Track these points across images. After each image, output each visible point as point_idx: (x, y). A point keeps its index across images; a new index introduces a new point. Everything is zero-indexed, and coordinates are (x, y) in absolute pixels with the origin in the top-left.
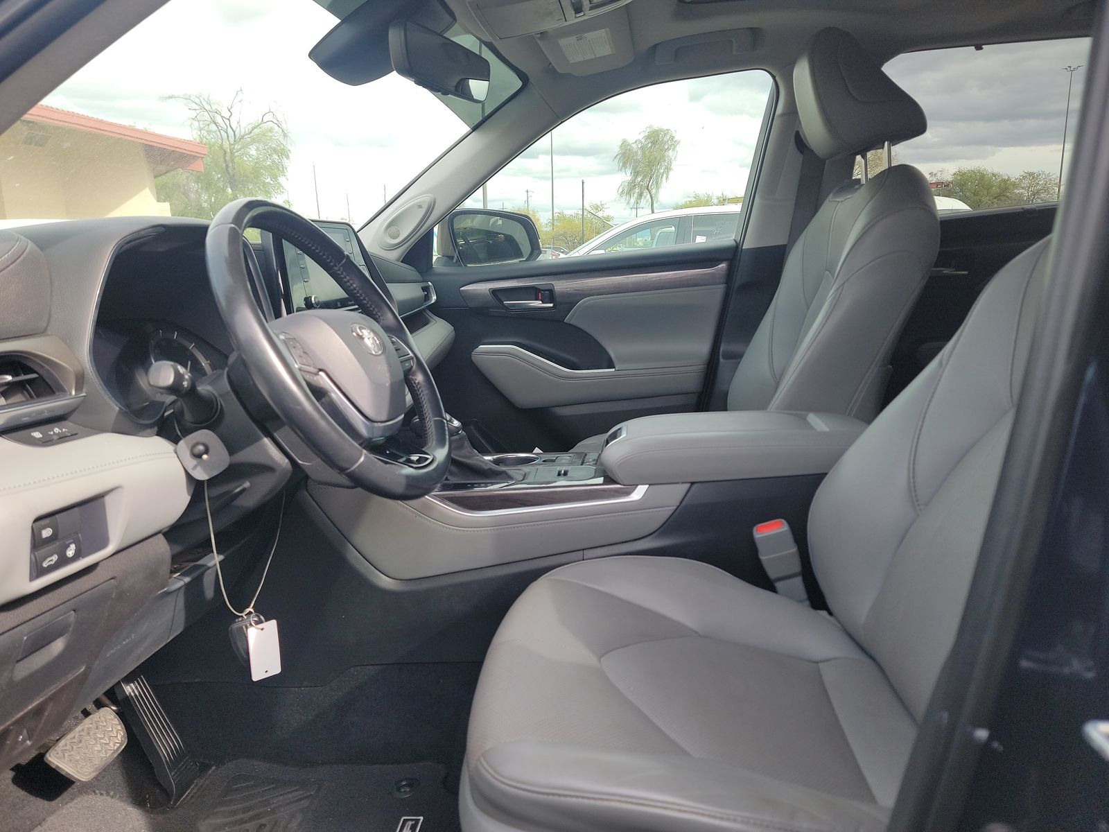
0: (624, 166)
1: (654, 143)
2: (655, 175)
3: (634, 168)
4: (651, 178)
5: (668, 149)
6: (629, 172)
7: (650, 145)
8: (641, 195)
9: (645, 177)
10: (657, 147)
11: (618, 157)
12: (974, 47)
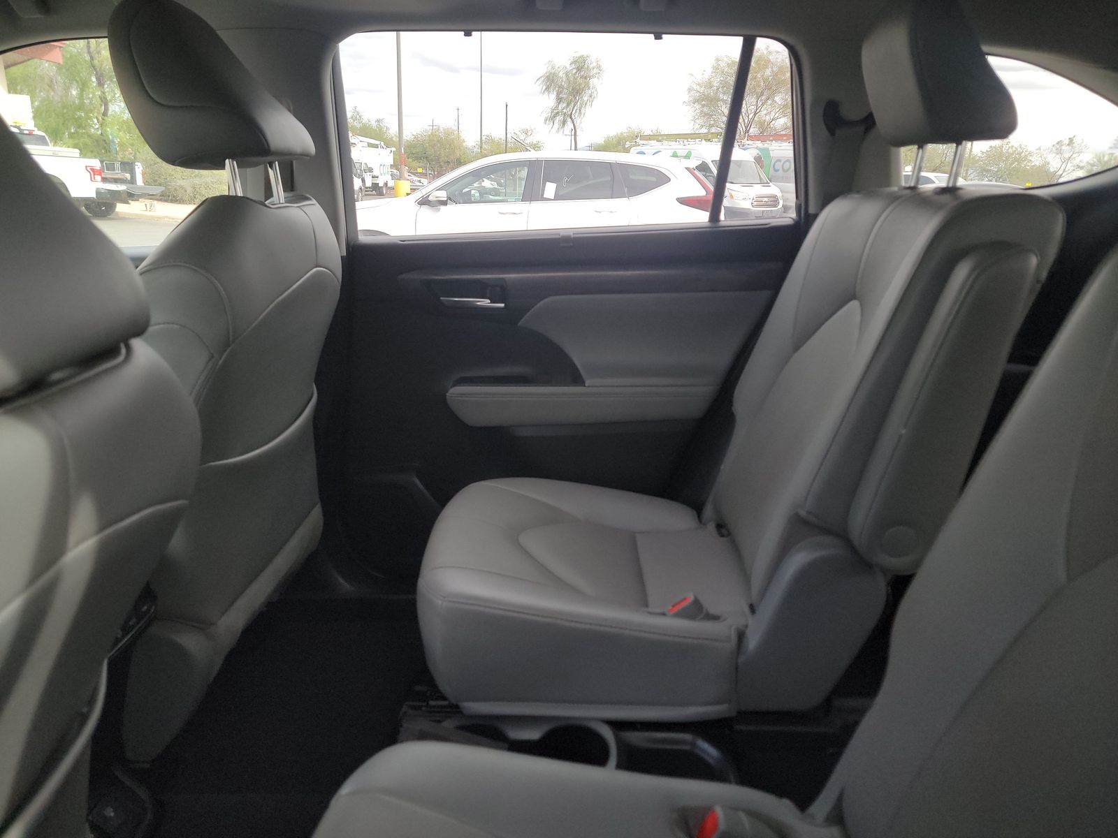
0: (548, 88)
1: (579, 69)
2: (579, 103)
3: (558, 94)
4: (575, 105)
5: (593, 77)
6: (553, 96)
7: (575, 71)
8: (564, 122)
9: (568, 105)
10: (582, 73)
11: (543, 78)
12: (463, 33)
